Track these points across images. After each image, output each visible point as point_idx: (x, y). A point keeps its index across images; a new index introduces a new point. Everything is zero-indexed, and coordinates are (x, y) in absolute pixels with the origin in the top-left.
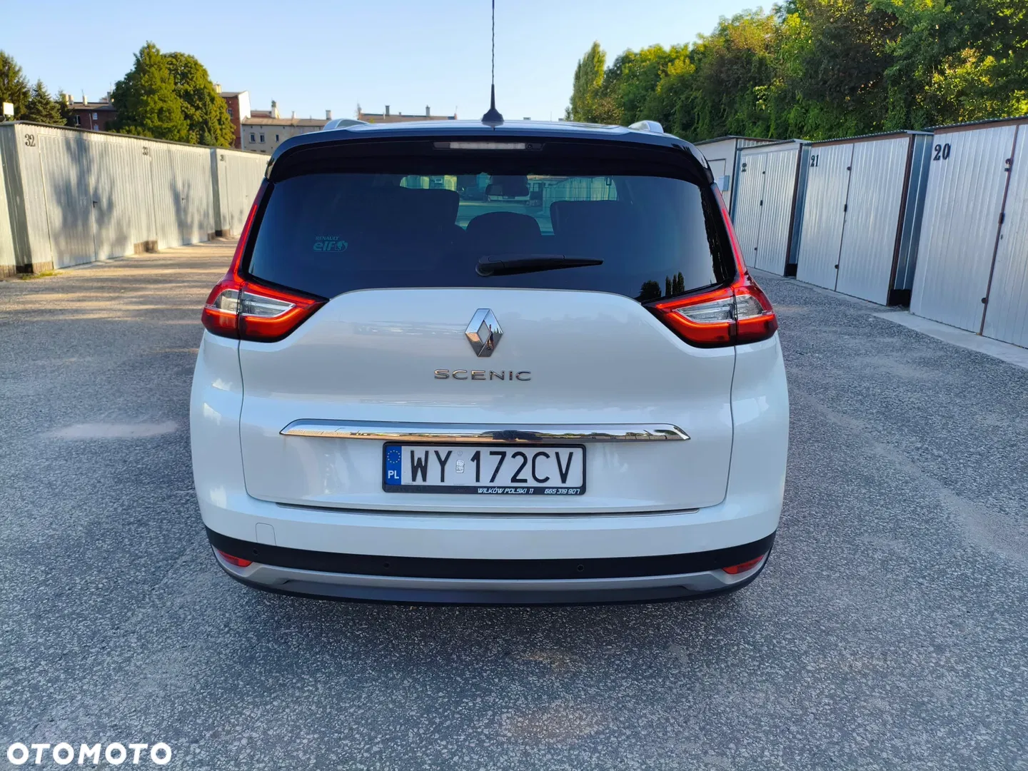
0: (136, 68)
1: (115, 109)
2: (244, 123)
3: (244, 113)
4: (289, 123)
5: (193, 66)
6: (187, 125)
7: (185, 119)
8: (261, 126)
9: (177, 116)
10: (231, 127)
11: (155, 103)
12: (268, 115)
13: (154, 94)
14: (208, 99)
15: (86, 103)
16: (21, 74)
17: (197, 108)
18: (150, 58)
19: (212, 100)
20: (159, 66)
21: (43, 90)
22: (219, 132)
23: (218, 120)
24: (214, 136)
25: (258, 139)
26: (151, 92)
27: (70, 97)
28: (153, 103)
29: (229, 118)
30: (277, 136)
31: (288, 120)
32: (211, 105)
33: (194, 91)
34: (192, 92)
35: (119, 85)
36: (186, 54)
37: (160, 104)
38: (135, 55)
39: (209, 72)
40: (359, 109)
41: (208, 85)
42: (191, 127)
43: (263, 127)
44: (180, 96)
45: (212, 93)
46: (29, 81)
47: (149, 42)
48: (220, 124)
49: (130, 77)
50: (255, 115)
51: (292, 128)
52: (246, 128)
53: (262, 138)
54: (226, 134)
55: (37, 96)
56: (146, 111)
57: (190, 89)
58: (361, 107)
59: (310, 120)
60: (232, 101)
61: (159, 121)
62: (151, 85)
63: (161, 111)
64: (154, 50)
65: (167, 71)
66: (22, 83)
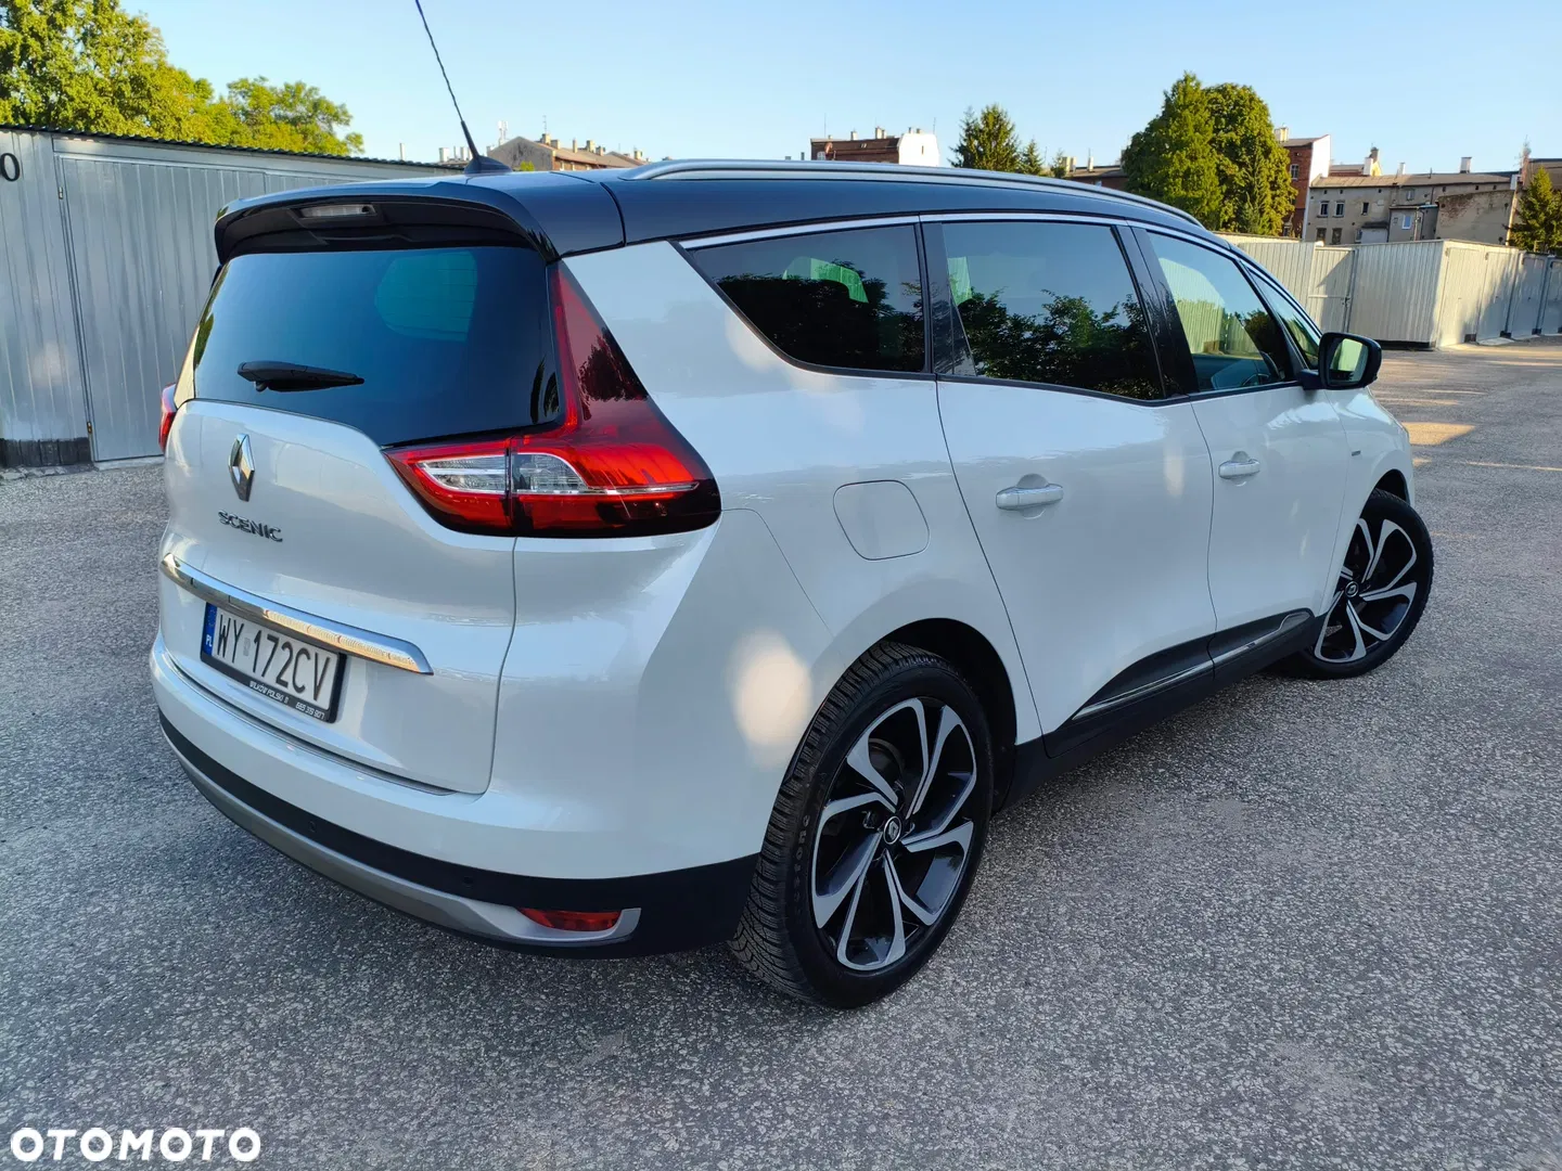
0: (1164, 112)
1: (1126, 174)
2: (1314, 185)
3: (1319, 169)
4: (1390, 183)
5: (1248, 102)
6: (1222, 193)
7: (1221, 183)
8: (1342, 189)
9: (1210, 179)
10: (1290, 193)
11: (1181, 161)
12: (1356, 172)
13: (1181, 149)
14: (1259, 151)
15: (1091, 168)
16: (1012, 133)
17: (1242, 165)
18: (1185, 95)
19: (1267, 152)
20: (1196, 106)
21: (1035, 154)
22: (1269, 200)
23: (1271, 183)
24: (1257, 207)
25: (1332, 209)
26: (1179, 145)
27: (1072, 160)
28: (1179, 162)
29: (1290, 180)
30: (1366, 205)
31: (1390, 177)
32: (1263, 159)
33: (1242, 141)
34: (1239, 142)
35: (1136, 138)
36: (1241, 84)
37: (1188, 163)
38: (1165, 94)
39: (1271, 110)
40: (1527, 152)
41: (1265, 129)
42: (1228, 195)
43: (1344, 191)
44: (1220, 150)
45: (1269, 143)
46: (1020, 143)
47: (1188, 72)
48: (1272, 189)
49: (1154, 126)
50: (1335, 172)
51: (1395, 190)
52: (1316, 194)
53: (1340, 209)
54: (1279, 204)
55: (1026, 162)
56: (1167, 175)
57: (1237, 139)
58: (1531, 147)
59: (1430, 176)
60: (1301, 153)
61: (1183, 188)
62: (1181, 136)
63: (1187, 173)
64: (1192, 84)
65: (1207, 114)
66: (1013, 146)
